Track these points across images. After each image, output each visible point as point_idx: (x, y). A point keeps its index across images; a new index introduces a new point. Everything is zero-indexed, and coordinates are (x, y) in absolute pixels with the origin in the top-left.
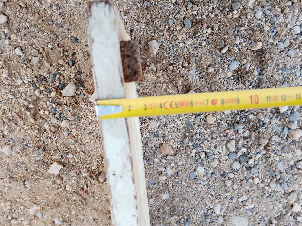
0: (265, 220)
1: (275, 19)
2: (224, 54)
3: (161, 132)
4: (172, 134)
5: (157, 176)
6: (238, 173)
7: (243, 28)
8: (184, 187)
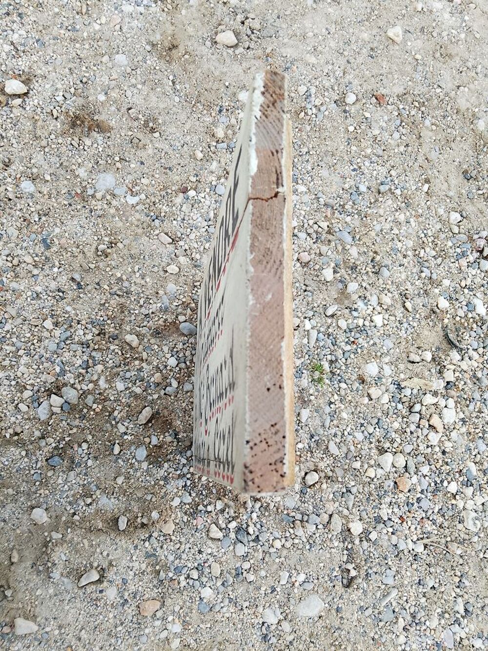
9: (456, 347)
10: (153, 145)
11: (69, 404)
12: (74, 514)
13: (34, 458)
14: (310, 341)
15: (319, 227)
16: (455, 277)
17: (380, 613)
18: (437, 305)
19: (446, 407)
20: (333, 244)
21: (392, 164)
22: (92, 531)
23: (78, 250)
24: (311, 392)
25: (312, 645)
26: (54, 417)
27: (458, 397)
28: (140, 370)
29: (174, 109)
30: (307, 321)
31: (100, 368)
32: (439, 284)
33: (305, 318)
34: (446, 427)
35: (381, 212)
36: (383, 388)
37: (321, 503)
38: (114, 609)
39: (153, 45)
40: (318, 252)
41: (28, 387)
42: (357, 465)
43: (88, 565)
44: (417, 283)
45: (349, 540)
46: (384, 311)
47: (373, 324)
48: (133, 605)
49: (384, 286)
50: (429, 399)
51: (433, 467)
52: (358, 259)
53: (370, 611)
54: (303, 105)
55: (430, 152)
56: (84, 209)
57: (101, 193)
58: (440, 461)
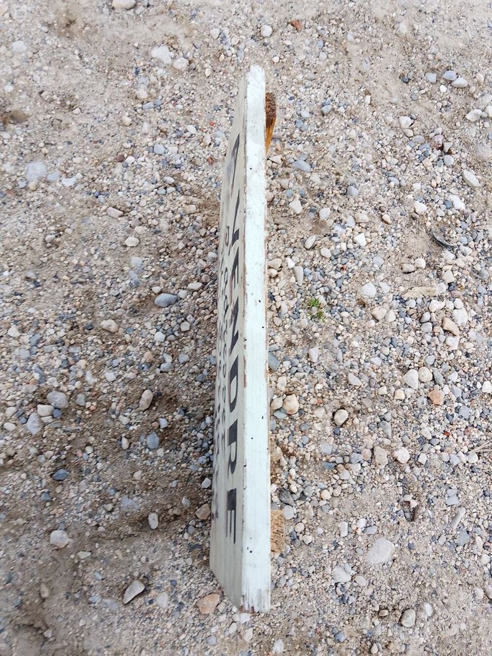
0: (397, 512)
1: (130, 358)
2: (130, 446)
3: (179, 596)
4: (192, 580)
5: (240, 641)
6: (301, 517)
7: (114, 405)
8: (279, 609)
9: (446, 246)
10: (75, 123)
11: (59, 409)
12: (98, 526)
13: (37, 477)
14: (298, 279)
15: (273, 162)
16: (424, 179)
17: (454, 538)
18: (415, 211)
19: (455, 308)
20: (292, 175)
21: (327, 84)
22: (122, 539)
23: (25, 247)
24: (314, 329)
25: (394, 592)
26: (46, 427)
27: (464, 295)
28: (127, 354)
29: (88, 82)
30: (288, 259)
31: (82, 363)
32: (411, 190)
33: (286, 256)
34: (462, 329)
35: (331, 133)
36: (387, 306)
37: (359, 439)
38: (170, 618)
39: (49, 26)
40: (279, 187)
41: (9, 403)
42: (383, 390)
43: (128, 577)
44: (388, 194)
45: (398, 470)
46: (364, 230)
47: (356, 245)
48: (190, 607)
49: (356, 205)
50: (436, 305)
51: (461, 372)
52: (322, 185)
53: (443, 539)
54: (220, 48)
55: (361, 64)
56: (20, 204)
57: (34, 182)
58: (467, 364)
